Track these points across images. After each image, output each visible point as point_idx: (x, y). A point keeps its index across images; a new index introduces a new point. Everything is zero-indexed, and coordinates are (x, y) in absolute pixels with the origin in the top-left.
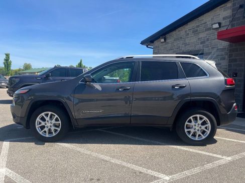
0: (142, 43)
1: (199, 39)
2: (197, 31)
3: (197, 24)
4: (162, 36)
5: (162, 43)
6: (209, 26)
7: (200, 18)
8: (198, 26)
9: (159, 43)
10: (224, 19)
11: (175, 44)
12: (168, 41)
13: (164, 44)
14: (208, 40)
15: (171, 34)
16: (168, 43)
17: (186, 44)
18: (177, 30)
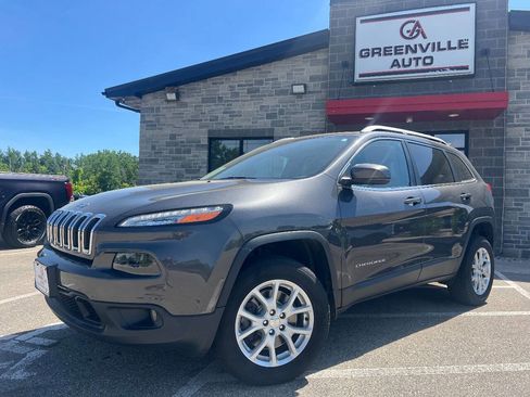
0: (109, 93)
1: (262, 107)
2: (258, 90)
3: (258, 79)
4: (169, 85)
5: (168, 101)
6: (282, 87)
7: (264, 68)
8: (261, 83)
9: (158, 101)
10: (312, 79)
11: (205, 109)
12: (184, 100)
13: (175, 105)
14: (281, 112)
15: (192, 85)
16: (185, 105)
17: (233, 115)
18: (209, 81)
